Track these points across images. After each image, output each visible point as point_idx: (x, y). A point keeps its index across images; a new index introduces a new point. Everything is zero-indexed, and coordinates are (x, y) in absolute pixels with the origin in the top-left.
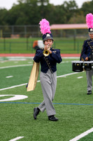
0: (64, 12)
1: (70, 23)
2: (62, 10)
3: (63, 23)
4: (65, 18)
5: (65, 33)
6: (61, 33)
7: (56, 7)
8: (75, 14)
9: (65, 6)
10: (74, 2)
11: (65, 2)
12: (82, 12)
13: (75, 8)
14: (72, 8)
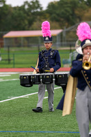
0: (25, 15)
1: (33, 30)
2: (21, 12)
3: (23, 29)
4: (27, 22)
5: (26, 41)
6: (22, 42)
7: (15, 8)
8: (38, 17)
9: (26, 7)
10: (37, 2)
11: (26, 3)
12: (48, 15)
13: (39, 10)
14: (35, 11)
